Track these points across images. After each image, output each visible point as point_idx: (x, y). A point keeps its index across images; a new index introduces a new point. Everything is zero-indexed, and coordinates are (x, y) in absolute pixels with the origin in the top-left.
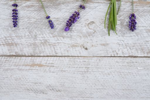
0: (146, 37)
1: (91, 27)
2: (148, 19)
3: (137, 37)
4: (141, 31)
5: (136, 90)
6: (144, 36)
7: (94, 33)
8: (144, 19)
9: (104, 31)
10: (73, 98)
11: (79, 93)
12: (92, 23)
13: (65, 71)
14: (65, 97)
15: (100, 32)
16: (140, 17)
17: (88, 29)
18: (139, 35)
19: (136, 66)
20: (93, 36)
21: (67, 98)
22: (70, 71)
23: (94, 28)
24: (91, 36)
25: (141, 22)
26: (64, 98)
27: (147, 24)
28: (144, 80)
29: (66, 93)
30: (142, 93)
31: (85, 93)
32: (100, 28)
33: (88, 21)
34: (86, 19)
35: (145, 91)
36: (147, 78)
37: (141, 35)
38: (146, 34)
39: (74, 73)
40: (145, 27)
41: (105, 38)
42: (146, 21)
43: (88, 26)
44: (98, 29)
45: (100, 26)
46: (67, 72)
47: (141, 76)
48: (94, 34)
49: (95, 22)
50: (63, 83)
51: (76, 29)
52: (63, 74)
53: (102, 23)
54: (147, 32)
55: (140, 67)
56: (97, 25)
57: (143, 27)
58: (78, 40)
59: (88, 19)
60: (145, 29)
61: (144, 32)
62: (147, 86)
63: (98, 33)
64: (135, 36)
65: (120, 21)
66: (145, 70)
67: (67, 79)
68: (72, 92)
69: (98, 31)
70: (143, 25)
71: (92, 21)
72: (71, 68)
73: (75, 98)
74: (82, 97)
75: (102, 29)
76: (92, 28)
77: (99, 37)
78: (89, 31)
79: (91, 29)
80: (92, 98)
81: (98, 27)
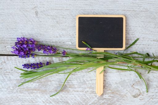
0: (74, 79)
1: (137, 91)
2: (72, 100)
3: (85, 80)
4: (79, 87)
5: (74, 18)
6: (77, 80)
7: (134, 85)
8: (76, 100)
9: (122, 87)
10: (145, 10)
11: (138, 16)
12: (135, 96)
13: (154, 41)
14: (154, 12)
15: (126, 86)
16: (81, 103)
17: (140, 89)
18: (82, 81)
19: (73, 46)
20: (135, 80)
21: (152, 10)
22: (148, 41)
23: (134, 90)
24: (137, 80)
25: (79, 97)
26: (155, 10)
27: (73, 94)
28: (65, 30)
29: (153, 16)
30: (68, 15)
31: (132, 15)
32: (127, 90)
33: (140, 98)
34: (142, 100)
35: (63, 18)
36: (61, 32)
37: (79, 82)
38: (74, 83)
39: (143, 38)
40: (75, 91)
41: (121, 79)
42: (74, 97)
43: (140, 93)
44: (128, 89)
45: (127, 93)
46: (151, 40)
47: (68, 34)
48: (133, 83)
49: (133, 98)
50: (156, 27)
51: (154, 89)
52: (156, 37)
53: (125, 96)
54: (74, 85)
55: (69, 44)
56: (130, 93)
57: (78, 91)
58: (152, 77)
59: (140, 101)
60: (75, 89)
61: (76, 85)
62: (61, 23)
63: (129, 84)
64: (87, 80)
65: (104, 97)
66: (64, 41)
67: (152, 32)
68: (146, 17)
69: (129, 87)
70: (78, 93)
71: (136, 98)
72: (147, 44)
73: (144, 10)
74: (135, 11)
75: (124, 89)
76: (135, 90)
77: (128, 80)
78: (139, 87)
79: (137, 89)
80: (124, 10)
81: (129, 92)
